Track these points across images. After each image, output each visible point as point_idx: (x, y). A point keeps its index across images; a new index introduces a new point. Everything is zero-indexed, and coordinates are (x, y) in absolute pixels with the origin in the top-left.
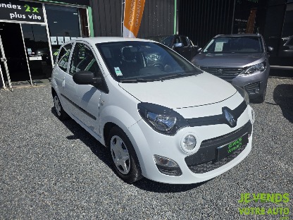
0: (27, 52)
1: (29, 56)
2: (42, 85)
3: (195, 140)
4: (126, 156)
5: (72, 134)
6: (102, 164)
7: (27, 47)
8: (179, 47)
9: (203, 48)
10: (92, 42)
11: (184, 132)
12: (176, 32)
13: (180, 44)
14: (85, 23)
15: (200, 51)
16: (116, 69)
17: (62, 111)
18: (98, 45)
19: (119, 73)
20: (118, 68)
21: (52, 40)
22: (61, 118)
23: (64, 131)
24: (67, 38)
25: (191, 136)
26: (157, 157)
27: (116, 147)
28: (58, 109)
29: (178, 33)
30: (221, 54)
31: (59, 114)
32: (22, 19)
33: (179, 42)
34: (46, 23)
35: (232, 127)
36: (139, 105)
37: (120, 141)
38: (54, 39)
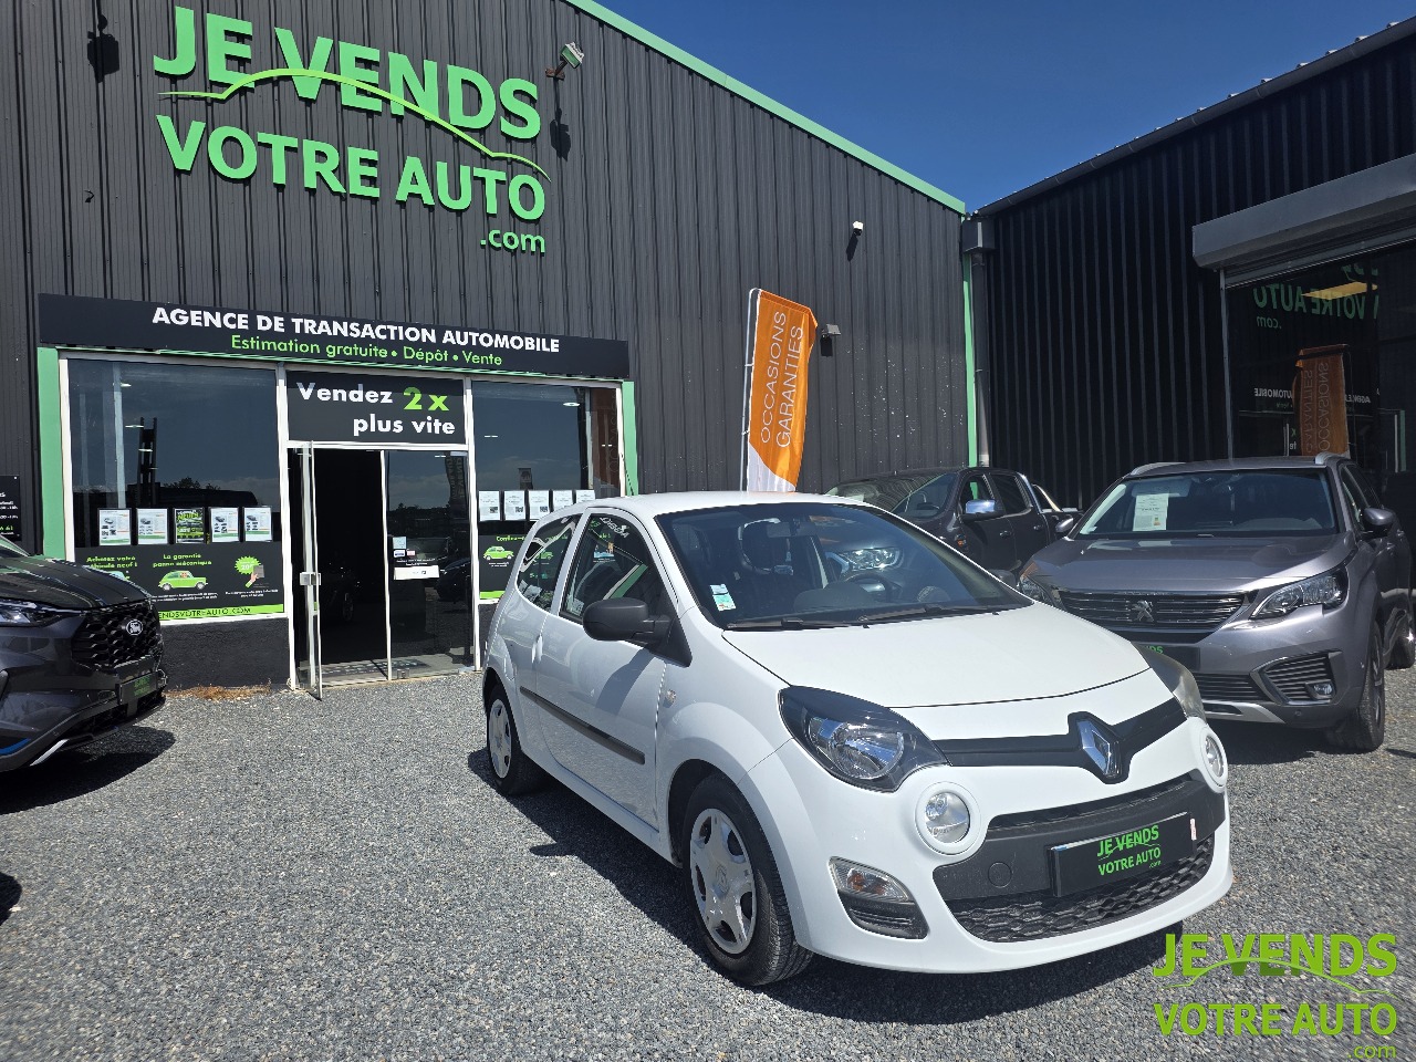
0: (391, 550)
1: (394, 563)
2: (425, 677)
3: (964, 812)
4: (741, 879)
5: (550, 840)
6: (659, 936)
7: (394, 532)
8: (980, 517)
9: (1080, 520)
10: (645, 510)
11: (929, 781)
12: (978, 456)
13: (987, 506)
14: (608, 431)
15: (1066, 532)
16: (715, 588)
17: (518, 758)
18: (664, 521)
19: (724, 601)
20: (723, 588)
21: (484, 505)
22: (507, 789)
23: (517, 831)
24: (562, 497)
25: (953, 794)
26: (841, 865)
27: (709, 857)
28: (501, 753)
29: (985, 459)
30: (1167, 543)
31: (502, 771)
32: (391, 437)
33: (984, 496)
34: (469, 447)
35: (1106, 780)
36: (783, 694)
37: (723, 826)
38: (490, 498)
